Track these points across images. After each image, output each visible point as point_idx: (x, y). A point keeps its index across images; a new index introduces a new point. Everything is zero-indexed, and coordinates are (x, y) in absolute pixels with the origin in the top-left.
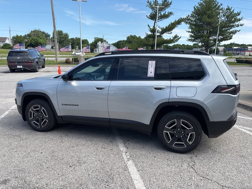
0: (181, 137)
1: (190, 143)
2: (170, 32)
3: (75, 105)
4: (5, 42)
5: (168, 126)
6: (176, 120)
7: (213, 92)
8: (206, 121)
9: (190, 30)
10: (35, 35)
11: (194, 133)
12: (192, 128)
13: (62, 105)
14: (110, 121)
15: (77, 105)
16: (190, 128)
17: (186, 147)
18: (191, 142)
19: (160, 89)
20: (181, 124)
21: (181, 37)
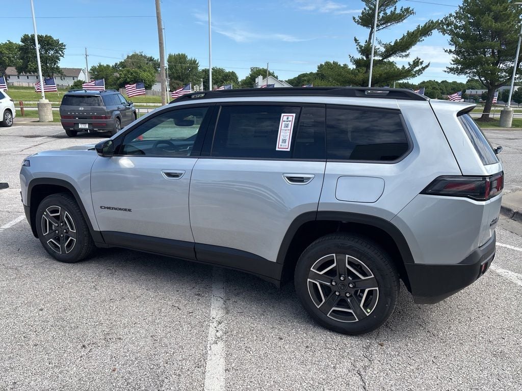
0: (348, 297)
1: (368, 313)
2: (404, 54)
3: (125, 210)
4: (77, 77)
5: (317, 268)
6: (334, 255)
7: (424, 192)
8: (405, 263)
9: (453, 48)
10: (133, 64)
11: (377, 288)
12: (373, 276)
13: (101, 207)
14: (195, 247)
15: (130, 210)
16: (367, 276)
17: (357, 320)
18: (369, 311)
19: (301, 180)
20: (347, 266)
21: (429, 64)
